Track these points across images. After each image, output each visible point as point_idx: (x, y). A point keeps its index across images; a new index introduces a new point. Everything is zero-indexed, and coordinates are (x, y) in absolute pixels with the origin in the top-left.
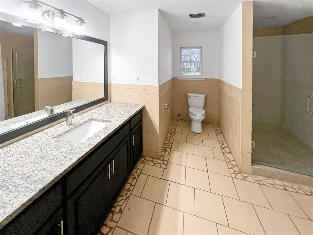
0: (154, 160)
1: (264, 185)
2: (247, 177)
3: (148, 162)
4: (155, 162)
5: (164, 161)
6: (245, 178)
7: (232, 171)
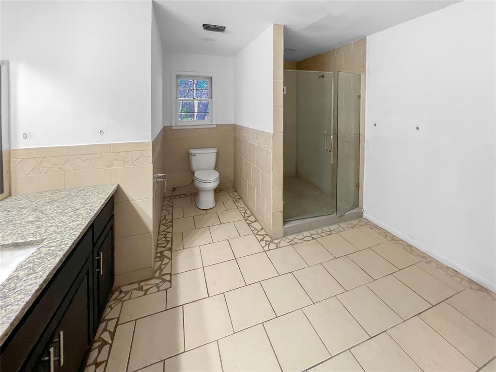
0: (142, 284)
1: (296, 243)
2: (279, 243)
3: (129, 295)
4: (145, 288)
5: (163, 277)
6: (278, 245)
7: (263, 243)
